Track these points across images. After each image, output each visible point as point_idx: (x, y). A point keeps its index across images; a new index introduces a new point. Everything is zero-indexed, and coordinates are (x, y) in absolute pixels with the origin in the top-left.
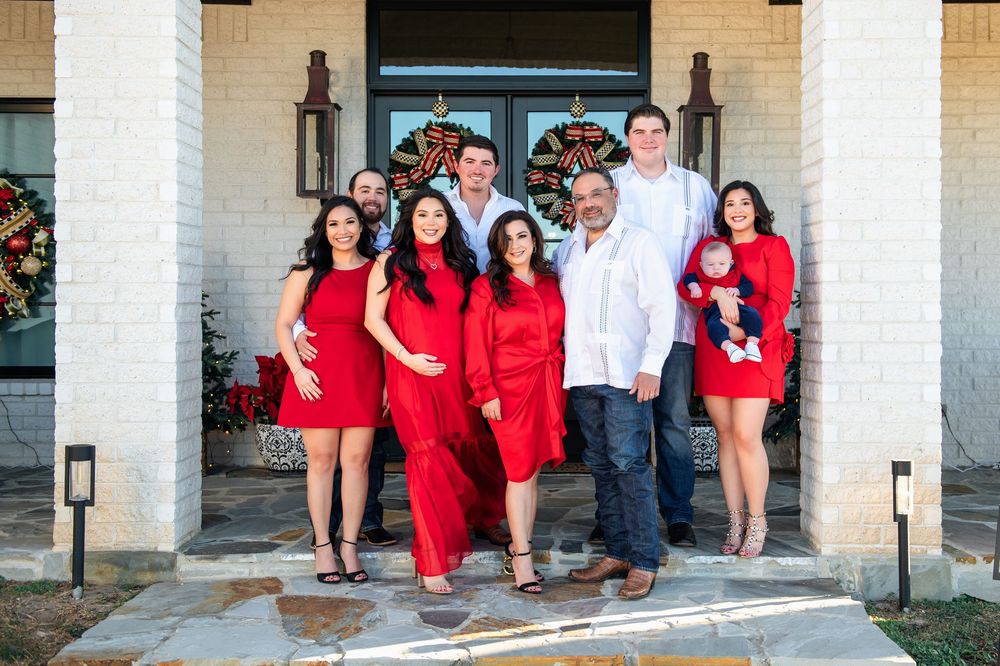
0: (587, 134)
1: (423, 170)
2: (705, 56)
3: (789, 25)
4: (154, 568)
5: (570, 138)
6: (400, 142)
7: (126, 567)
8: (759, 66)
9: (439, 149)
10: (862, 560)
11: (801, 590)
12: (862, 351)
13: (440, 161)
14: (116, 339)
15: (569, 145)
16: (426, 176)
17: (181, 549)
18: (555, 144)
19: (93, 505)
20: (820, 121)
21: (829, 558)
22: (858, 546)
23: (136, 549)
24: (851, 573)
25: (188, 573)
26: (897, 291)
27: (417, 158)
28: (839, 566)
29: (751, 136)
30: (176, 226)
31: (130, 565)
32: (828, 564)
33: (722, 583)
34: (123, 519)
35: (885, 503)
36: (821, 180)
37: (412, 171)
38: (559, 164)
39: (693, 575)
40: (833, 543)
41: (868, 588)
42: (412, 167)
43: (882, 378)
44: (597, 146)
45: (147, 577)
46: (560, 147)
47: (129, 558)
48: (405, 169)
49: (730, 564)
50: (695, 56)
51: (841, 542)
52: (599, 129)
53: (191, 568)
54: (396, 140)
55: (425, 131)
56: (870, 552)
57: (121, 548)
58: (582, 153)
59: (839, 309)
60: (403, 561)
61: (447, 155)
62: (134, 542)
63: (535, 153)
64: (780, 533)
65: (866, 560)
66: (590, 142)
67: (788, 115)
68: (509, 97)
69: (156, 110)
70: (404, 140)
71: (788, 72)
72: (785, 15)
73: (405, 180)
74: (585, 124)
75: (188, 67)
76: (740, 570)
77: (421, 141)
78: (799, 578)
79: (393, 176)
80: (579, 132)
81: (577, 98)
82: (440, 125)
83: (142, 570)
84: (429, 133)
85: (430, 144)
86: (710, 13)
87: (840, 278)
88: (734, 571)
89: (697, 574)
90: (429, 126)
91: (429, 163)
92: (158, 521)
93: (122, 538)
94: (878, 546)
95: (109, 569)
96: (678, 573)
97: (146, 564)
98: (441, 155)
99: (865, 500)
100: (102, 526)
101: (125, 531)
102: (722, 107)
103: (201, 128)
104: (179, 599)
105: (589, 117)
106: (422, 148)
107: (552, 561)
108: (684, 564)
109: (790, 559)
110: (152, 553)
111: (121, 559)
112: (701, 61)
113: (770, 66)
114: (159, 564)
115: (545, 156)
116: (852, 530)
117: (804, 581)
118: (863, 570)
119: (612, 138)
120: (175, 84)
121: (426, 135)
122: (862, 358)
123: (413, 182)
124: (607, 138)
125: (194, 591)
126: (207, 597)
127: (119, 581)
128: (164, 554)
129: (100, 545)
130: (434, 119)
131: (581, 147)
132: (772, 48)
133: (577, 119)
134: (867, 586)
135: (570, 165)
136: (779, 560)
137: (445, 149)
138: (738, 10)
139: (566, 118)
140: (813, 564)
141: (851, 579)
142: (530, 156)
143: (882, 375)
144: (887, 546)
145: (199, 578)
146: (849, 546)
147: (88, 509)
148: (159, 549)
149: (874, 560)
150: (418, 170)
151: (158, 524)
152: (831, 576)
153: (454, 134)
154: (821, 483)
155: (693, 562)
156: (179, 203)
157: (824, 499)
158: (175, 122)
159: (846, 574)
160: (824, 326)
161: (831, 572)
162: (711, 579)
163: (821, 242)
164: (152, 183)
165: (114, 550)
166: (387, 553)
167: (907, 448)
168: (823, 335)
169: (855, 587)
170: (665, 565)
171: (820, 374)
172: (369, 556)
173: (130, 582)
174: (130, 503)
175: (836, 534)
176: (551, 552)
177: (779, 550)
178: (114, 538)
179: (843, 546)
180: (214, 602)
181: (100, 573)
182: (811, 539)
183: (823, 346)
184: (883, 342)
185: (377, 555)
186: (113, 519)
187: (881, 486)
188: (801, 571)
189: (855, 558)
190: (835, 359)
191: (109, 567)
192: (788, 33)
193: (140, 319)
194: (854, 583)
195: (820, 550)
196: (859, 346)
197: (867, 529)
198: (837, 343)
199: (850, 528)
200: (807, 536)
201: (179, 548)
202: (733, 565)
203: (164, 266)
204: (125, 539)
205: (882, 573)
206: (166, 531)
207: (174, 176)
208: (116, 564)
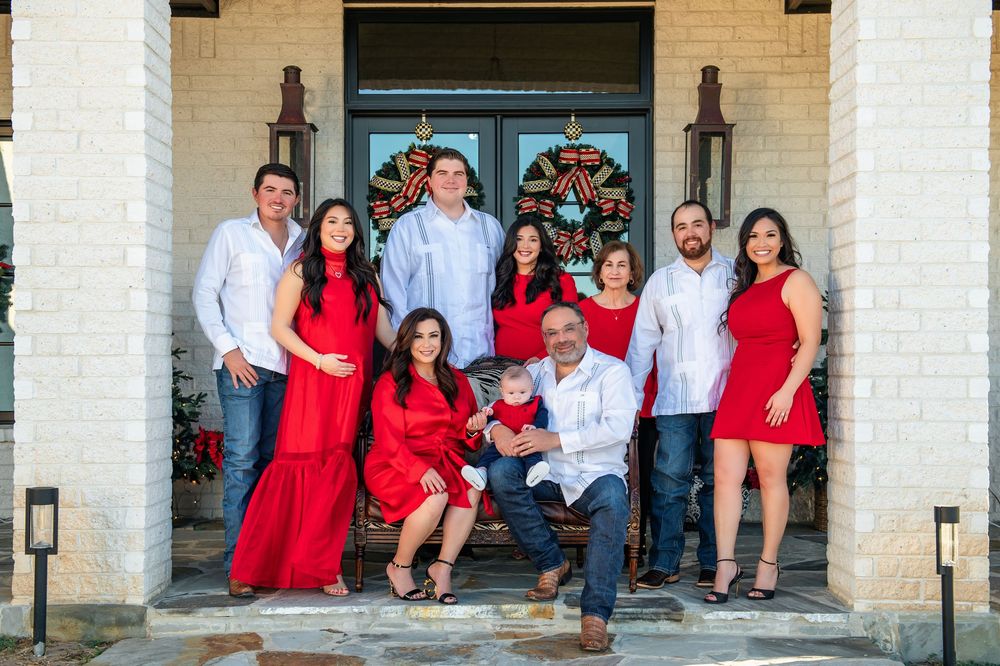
0: (583, 157)
1: (406, 196)
2: (715, 70)
3: (806, 36)
4: (122, 623)
5: (564, 162)
6: (380, 167)
7: (92, 622)
8: (773, 81)
10: (900, 617)
11: (834, 649)
12: (899, 386)
14: (80, 373)
15: (563, 170)
16: (408, 204)
17: (151, 602)
18: (549, 169)
19: (56, 553)
20: (851, 132)
21: (863, 616)
22: (894, 602)
23: (102, 602)
24: (887, 631)
25: (159, 628)
26: (939, 319)
27: (399, 184)
28: (874, 623)
29: (764, 158)
30: (145, 249)
31: (96, 620)
32: (862, 621)
33: (744, 641)
34: (87, 569)
35: (925, 554)
36: (854, 197)
37: (393, 198)
38: (553, 191)
39: (711, 632)
40: (867, 598)
41: (907, 648)
42: (393, 193)
43: (921, 416)
44: (594, 170)
45: (113, 633)
46: (554, 171)
47: (94, 613)
48: (386, 196)
49: (752, 620)
50: (704, 70)
51: (875, 598)
52: (596, 152)
53: (161, 622)
54: (376, 165)
55: (407, 155)
56: (909, 608)
57: (86, 601)
58: (578, 178)
59: (874, 340)
60: (393, 615)
62: (99, 594)
63: (526, 178)
64: (805, 588)
65: (905, 617)
66: (586, 167)
67: (805, 135)
68: (499, 117)
69: (123, 122)
70: (385, 165)
71: (805, 88)
72: (802, 26)
73: (386, 209)
74: (581, 146)
75: (157, 76)
76: (764, 627)
77: (403, 165)
78: (829, 636)
79: (372, 204)
80: (574, 156)
81: (573, 119)
82: (424, 148)
83: (109, 625)
84: (412, 156)
85: (412, 169)
86: (720, 23)
87: (875, 305)
88: (756, 628)
89: (715, 631)
90: (412, 149)
91: (412, 189)
92: (125, 571)
93: (88, 590)
94: (916, 602)
95: (73, 624)
96: (695, 630)
97: (113, 619)
99: (903, 551)
100: (65, 577)
101: (90, 583)
102: (733, 125)
103: (170, 144)
104: (150, 656)
105: (585, 139)
106: (404, 173)
107: (556, 616)
108: (702, 621)
109: (819, 615)
110: (120, 606)
111: (85, 613)
112: (710, 75)
113: (786, 81)
114: (127, 618)
115: (537, 182)
116: (888, 585)
117: (835, 640)
118: (901, 628)
119: (610, 162)
120: (144, 93)
121: (408, 159)
122: (899, 394)
123: (393, 210)
124: (605, 161)
125: (167, 647)
126: (180, 653)
127: (84, 637)
128: (133, 607)
129: (62, 598)
130: (417, 142)
131: (576, 171)
132: (788, 62)
133: (573, 141)
134: (905, 646)
135: (565, 190)
136: (808, 616)
138: (751, 20)
140: (844, 621)
141: (888, 637)
142: (521, 183)
143: (921, 411)
144: (928, 601)
145: (171, 634)
146: (885, 601)
147: (51, 558)
148: (127, 603)
149: (914, 617)
150: (400, 197)
151: (126, 575)
152: (865, 634)
154: (853, 532)
155: (711, 617)
156: (148, 224)
157: (857, 550)
158: (144, 136)
159: (882, 633)
160: (857, 358)
161: (866, 630)
162: (732, 637)
163: (854, 265)
164: (118, 202)
165: (78, 603)
166: (375, 607)
167: (950, 493)
168: (856, 368)
169: (893, 647)
170: (680, 621)
171: (852, 411)
172: (356, 610)
173: (95, 638)
174: (96, 552)
175: (870, 588)
176: (555, 606)
177: (806, 606)
178: (78, 590)
179: (878, 602)
180: (189, 658)
181: (63, 628)
182: (840, 594)
183: (856, 380)
184: (923, 376)
185: (364, 609)
186: (77, 569)
187: (921, 535)
188: (832, 629)
189: (891, 615)
190: (869, 395)
191: (73, 622)
192: (805, 45)
193: (106, 351)
194: (891, 642)
195: (852, 606)
196: (895, 380)
197: (905, 583)
198: (871, 376)
199: (886, 582)
200: (836, 592)
201: (149, 601)
202: (756, 621)
203: (132, 293)
204: (90, 591)
205: (923, 631)
206: (135, 582)
207: (143, 194)
208: (80, 618)
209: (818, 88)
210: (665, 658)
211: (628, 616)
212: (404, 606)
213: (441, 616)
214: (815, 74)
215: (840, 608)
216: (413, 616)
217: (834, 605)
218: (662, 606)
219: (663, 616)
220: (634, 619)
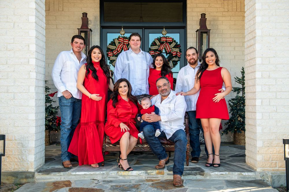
0: (167, 40)
1: (117, 51)
2: (205, 14)
3: (229, 6)
4: (27, 177)
5: (162, 41)
6: (110, 43)
7: (17, 177)
8: (220, 18)
9: (122, 44)
10: (271, 173)
11: (253, 184)
12: (270, 102)
13: (122, 48)
14: (14, 98)
15: (162, 43)
16: (118, 53)
17: (37, 170)
18: (158, 43)
19: (4, 156)
21: (260, 173)
22: (269, 168)
23: (21, 171)
24: (268, 178)
25: (39, 179)
26: (282, 81)
27: (115, 47)
28: (263, 175)
29: (218, 40)
30: (35, 59)
31: (18, 177)
32: (260, 175)
33: (224, 182)
34: (16, 160)
35: (278, 154)
36: (255, 44)
37: (114, 51)
38: (159, 49)
39: (213, 178)
40: (261, 167)
41: (274, 183)
42: (114, 50)
43: (277, 111)
44: (170, 43)
45: (24, 181)
46: (159, 44)
47: (18, 174)
48: (112, 50)
49: (226, 175)
51: (263, 167)
52: (171, 38)
53: (39, 177)
54: (109, 42)
55: (118, 39)
56: (274, 170)
57: (15, 170)
58: (166, 46)
59: (262, 87)
60: (114, 174)
61: (124, 46)
62: (20, 168)
63: (151, 46)
64: (238, 163)
65: (273, 173)
66: (168, 42)
67: (229, 33)
68: (143, 29)
69: (28, 19)
70: (111, 42)
71: (229, 20)
72: (228, 3)
73: (112, 54)
74: (167, 37)
75: (40, 7)
76: (229, 177)
77: (117, 42)
78: (250, 179)
79: (108, 53)
80: (165, 39)
81: (164, 29)
82: (123, 37)
83: (22, 178)
84: (119, 39)
85: (119, 43)
86: (205, 2)
87: (262, 77)
88: (227, 177)
89: (214, 178)
90: (119, 38)
91: (119, 48)
92: (28, 161)
93: (16, 167)
94: (276, 168)
95: (11, 178)
96: (208, 178)
97: (24, 176)
98: (123, 46)
99: (272, 153)
100: (9, 163)
101: (17, 165)
102: (210, 30)
103: (45, 28)
104: (34, 190)
105: (168, 35)
106: (117, 44)
107: (165, 174)
108: (210, 175)
109: (246, 173)
110: (26, 172)
111: (15, 174)
112: (203, 16)
113: (224, 19)
114: (28, 176)
115: (154, 47)
116: (267, 163)
117: (252, 181)
118: (272, 177)
119: (175, 41)
120: (35, 10)
121: (118, 40)
122: (269, 104)
123: (114, 54)
124: (173, 41)
125: (40, 186)
126: (44, 188)
127: (14, 182)
128: (31, 172)
129: (8, 170)
130: (121, 36)
131: (166, 43)
132: (224, 13)
133: (164, 36)
134: (273, 182)
135: (162, 49)
136: (243, 173)
137: (124, 44)
138: (214, 1)
139: (161, 35)
140: (254, 175)
141: (268, 180)
142: (150, 47)
143: (277, 110)
144: (280, 168)
145: (42, 181)
146: (266, 168)
147: (2, 157)
148: (29, 171)
149: (276, 173)
150: (116, 51)
151: (28, 162)
152: (261, 179)
153: (127, 40)
154: (256, 147)
155: (213, 174)
156: (36, 51)
157: (257, 152)
158: (35, 24)
159: (266, 178)
160: (257, 93)
161: (261, 177)
162: (220, 180)
163: (255, 65)
164: (27, 45)
165: (13, 171)
166: (108, 172)
167: (286, 134)
168: (257, 96)
169: (269, 183)
170: (203, 175)
171: (255, 109)
172: (102, 173)
173: (18, 183)
174: (19, 155)
175: (262, 164)
176: (164, 171)
177: (242, 170)
178: (13, 167)
179: (264, 168)
180: (47, 190)
181: (8, 179)
182: (251, 166)
183: (257, 100)
184: (277, 99)
185: (104, 172)
186: (13, 160)
187: (277, 148)
188: (250, 177)
189: (269, 172)
190: (260, 104)
191: (11, 177)
192: (229, 9)
193: (22, 91)
194: (269, 181)
195: (256, 170)
196: (269, 100)
197: (272, 162)
198: (261, 99)
199: (267, 162)
200: (249, 165)
201: (36, 170)
202: (227, 175)
203: (31, 73)
204: (17, 167)
205: (278, 178)
206: (31, 164)
207: (35, 42)
208: (13, 176)
209: (232, 21)
210: (201, 188)
211: (187, 174)
212: (117, 171)
213: (129, 174)
214: (232, 17)
215: (252, 170)
216: (120, 175)
217: (250, 169)
218: (197, 170)
219: (198, 174)
220: (189, 175)
